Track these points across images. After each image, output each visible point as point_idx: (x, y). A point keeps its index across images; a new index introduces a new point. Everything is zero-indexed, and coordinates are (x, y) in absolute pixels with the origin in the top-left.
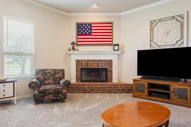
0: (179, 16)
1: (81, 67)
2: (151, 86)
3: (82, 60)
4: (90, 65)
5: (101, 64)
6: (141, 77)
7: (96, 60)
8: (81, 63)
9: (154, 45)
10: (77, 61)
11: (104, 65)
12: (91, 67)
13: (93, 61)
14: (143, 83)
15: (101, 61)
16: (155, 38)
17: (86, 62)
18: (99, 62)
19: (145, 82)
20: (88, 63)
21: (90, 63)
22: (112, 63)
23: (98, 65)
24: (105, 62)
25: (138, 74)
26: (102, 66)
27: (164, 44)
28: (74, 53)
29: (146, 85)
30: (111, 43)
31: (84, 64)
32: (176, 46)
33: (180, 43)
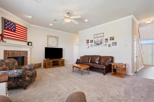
0: (57, 37)
1: (8, 56)
2: (53, 62)
3: (9, 51)
4: (15, 55)
5: (21, 54)
6: (46, 59)
7: (19, 51)
8: (8, 53)
9: (48, 46)
10: (5, 51)
11: (23, 54)
12: (16, 56)
13: (17, 51)
14: (50, 61)
15: (22, 51)
16: (49, 43)
17: (12, 52)
18: (21, 52)
19: (51, 61)
20: (13, 53)
21: (15, 53)
22: (27, 53)
23: (20, 54)
24: (24, 52)
25: (45, 58)
26: (23, 55)
27: (52, 46)
28: (3, 44)
29: (52, 62)
30: (26, 40)
31: (10, 54)
32: (56, 47)
33: (57, 46)
